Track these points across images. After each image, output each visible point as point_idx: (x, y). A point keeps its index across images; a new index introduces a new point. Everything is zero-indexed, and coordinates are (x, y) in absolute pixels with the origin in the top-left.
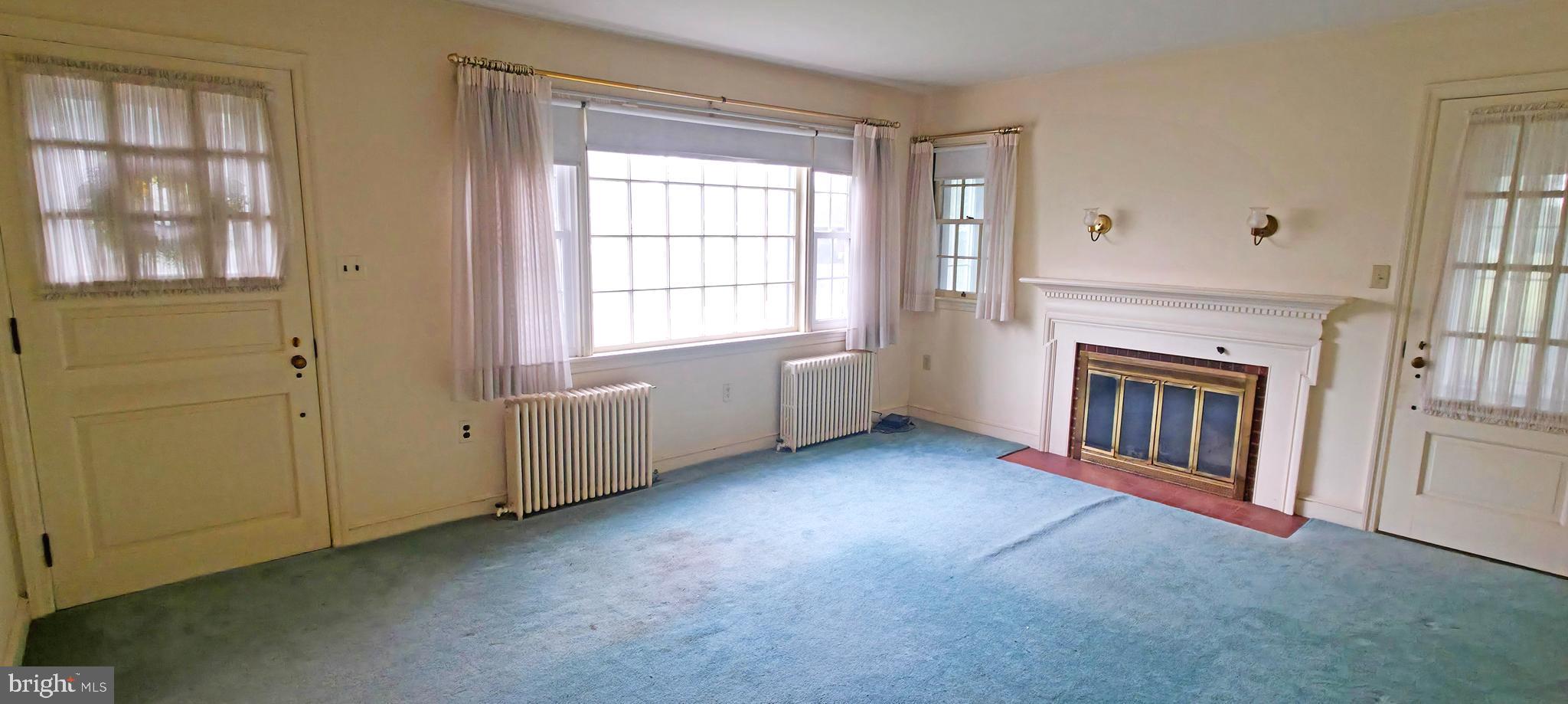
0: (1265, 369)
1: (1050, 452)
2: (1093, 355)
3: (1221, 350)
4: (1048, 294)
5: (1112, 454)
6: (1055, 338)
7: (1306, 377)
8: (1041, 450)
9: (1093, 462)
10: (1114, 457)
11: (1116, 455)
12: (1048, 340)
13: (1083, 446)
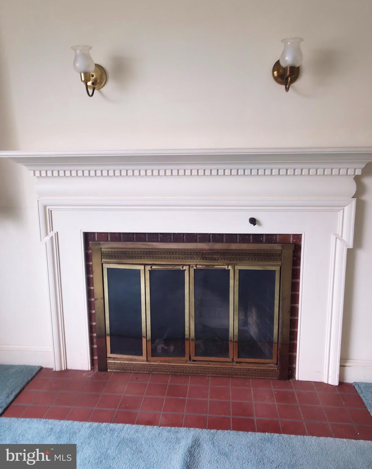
0: (298, 237)
1: (69, 368)
2: (106, 247)
3: (253, 221)
4: (37, 173)
5: (144, 357)
6: (55, 230)
7: (341, 240)
8: (58, 369)
9: (124, 370)
10: (147, 361)
11: (150, 358)
12: (47, 234)
13: (109, 355)
